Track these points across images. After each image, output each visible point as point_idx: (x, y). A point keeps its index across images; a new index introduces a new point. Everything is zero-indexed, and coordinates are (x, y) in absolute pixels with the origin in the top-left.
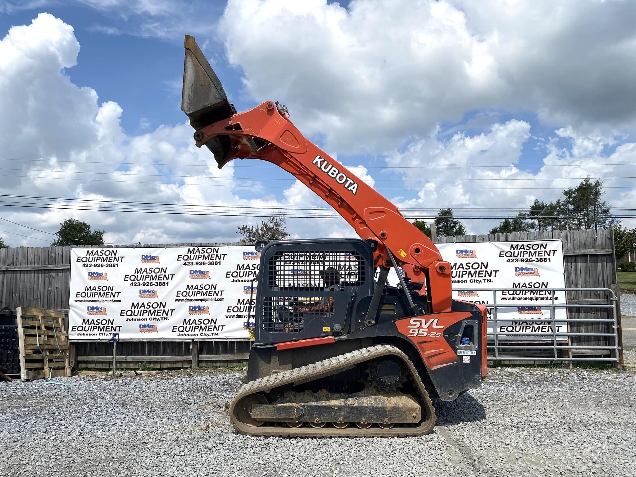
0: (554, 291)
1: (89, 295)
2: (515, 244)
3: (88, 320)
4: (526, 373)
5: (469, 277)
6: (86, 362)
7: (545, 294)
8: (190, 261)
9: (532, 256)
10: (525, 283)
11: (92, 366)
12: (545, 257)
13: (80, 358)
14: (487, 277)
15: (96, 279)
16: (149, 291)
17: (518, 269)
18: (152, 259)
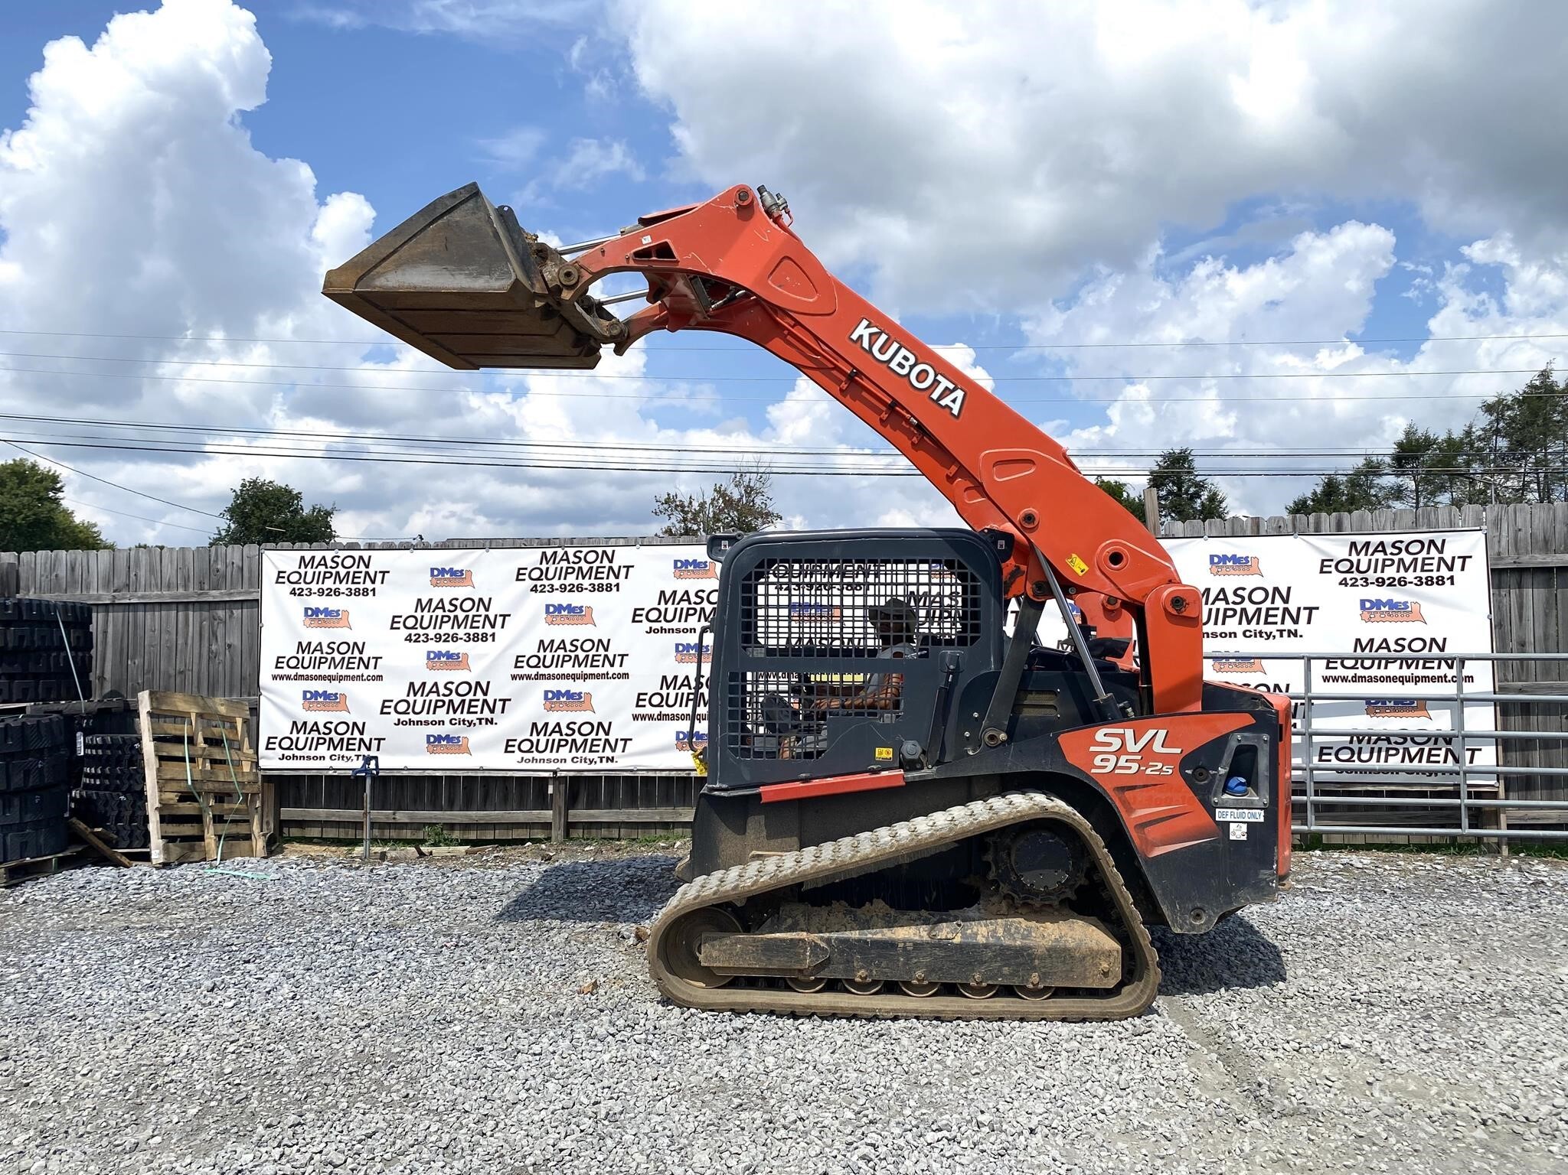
0: (1462, 661)
1: (306, 664)
2: (1361, 540)
3: (305, 723)
4: (1387, 867)
5: (1240, 623)
6: (301, 824)
7: (1439, 667)
8: (545, 582)
9: (1406, 570)
10: (1385, 640)
11: (315, 832)
12: (1439, 574)
13: (288, 813)
14: (1289, 624)
15: (323, 624)
16: (449, 655)
17: (1368, 605)
18: (457, 576)
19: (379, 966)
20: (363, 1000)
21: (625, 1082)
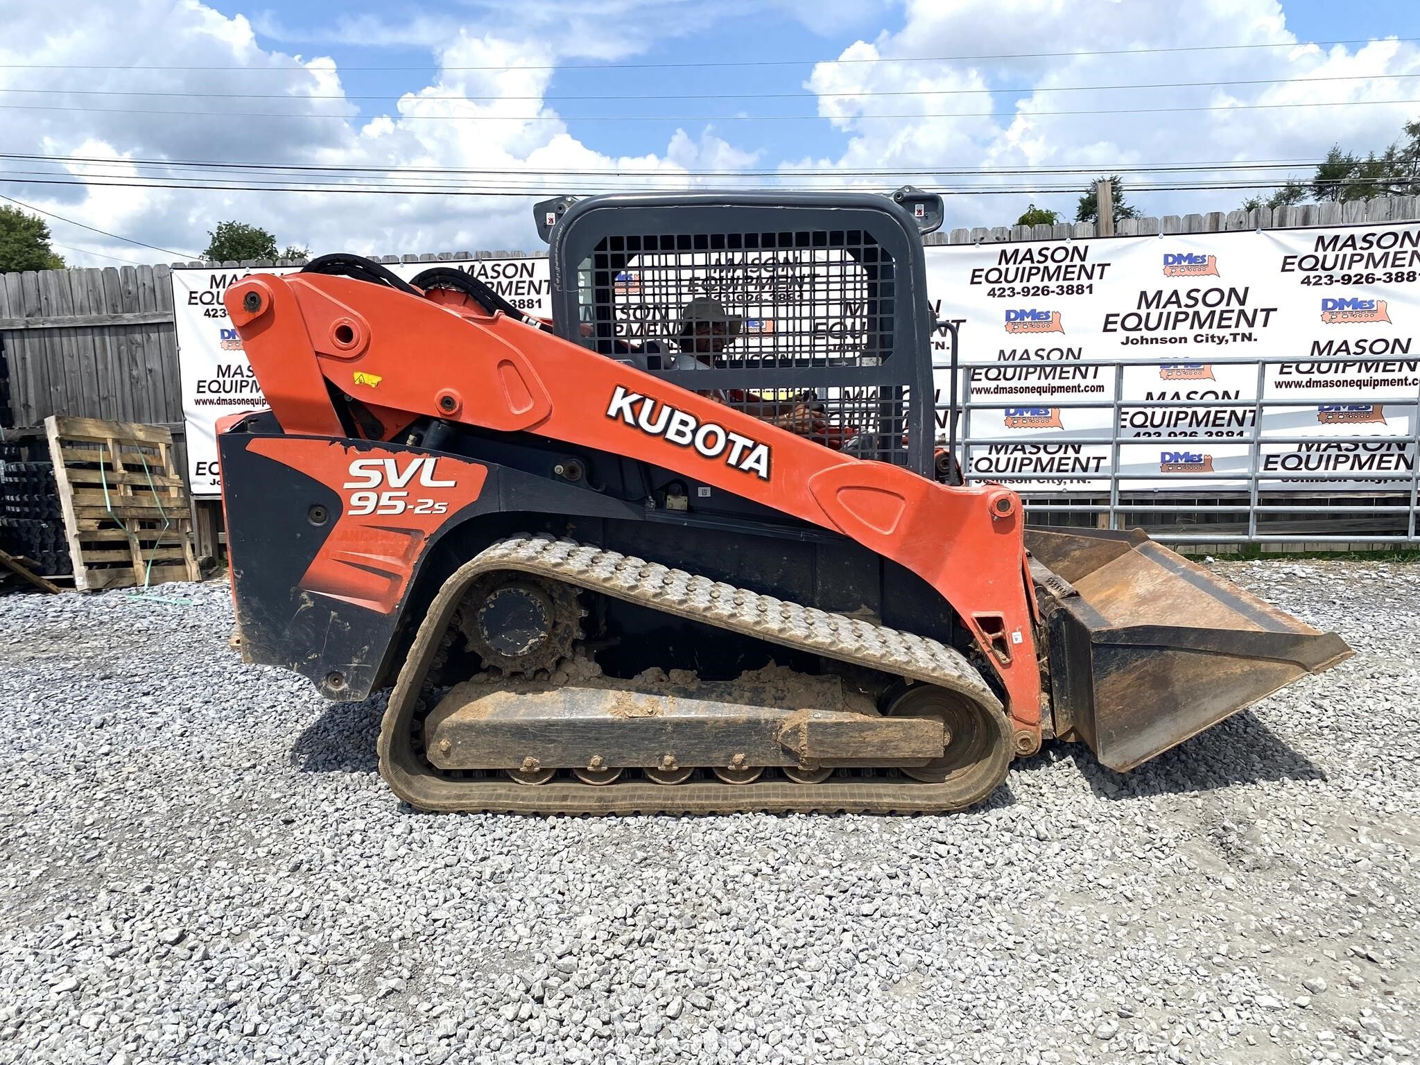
1: (228, 388)
2: (1329, 234)
4: (1331, 576)
5: (1192, 327)
7: (1400, 370)
9: (1376, 266)
10: (1345, 342)
12: (1411, 269)
14: (1244, 328)
17: (1330, 305)
19: (281, 698)
20: (255, 736)
21: (519, 832)
